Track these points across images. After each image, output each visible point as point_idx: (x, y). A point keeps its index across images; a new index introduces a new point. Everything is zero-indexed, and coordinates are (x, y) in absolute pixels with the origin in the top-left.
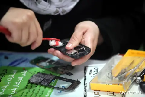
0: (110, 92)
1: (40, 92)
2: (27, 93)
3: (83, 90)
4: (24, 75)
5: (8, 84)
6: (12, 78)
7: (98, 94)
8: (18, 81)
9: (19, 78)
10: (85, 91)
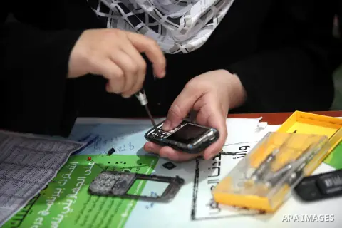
0: (245, 208)
1: (114, 207)
2: (90, 210)
3: (191, 199)
4: (88, 172)
5: (59, 193)
6: (68, 179)
7: (217, 207)
8: (77, 185)
9: (79, 178)
10: (194, 200)
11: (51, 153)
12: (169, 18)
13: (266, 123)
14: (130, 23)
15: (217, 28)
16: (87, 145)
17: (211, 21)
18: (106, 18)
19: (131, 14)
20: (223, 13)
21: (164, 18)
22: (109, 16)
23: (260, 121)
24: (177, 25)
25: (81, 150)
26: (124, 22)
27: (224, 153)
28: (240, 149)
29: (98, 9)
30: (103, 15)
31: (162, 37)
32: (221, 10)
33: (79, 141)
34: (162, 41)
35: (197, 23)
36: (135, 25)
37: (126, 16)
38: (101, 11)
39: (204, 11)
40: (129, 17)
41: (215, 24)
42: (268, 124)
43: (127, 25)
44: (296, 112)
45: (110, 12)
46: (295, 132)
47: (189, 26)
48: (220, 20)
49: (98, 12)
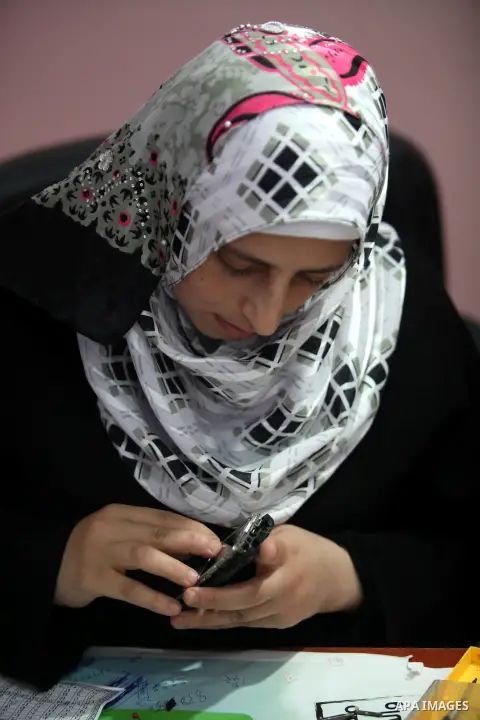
11: (67, 703)
12: (234, 472)
13: (421, 664)
14: (171, 473)
15: (313, 497)
16: (125, 693)
17: (305, 484)
18: (134, 463)
19: (173, 458)
20: (326, 475)
21: (226, 472)
22: (139, 459)
23: (410, 660)
24: (246, 484)
25: (117, 700)
26: (162, 471)
27: (363, 713)
28: (387, 706)
29: (124, 446)
30: (129, 455)
31: (221, 499)
32: (322, 469)
33: (112, 685)
34: (220, 506)
35: (280, 484)
36: (178, 476)
37: (164, 461)
38: (127, 449)
39: (292, 466)
40: (170, 464)
41: (310, 490)
42: (426, 665)
43: (167, 475)
44: (471, 648)
45: (141, 454)
46: (475, 681)
47: (266, 487)
48: (319, 484)
49: (122, 451)
